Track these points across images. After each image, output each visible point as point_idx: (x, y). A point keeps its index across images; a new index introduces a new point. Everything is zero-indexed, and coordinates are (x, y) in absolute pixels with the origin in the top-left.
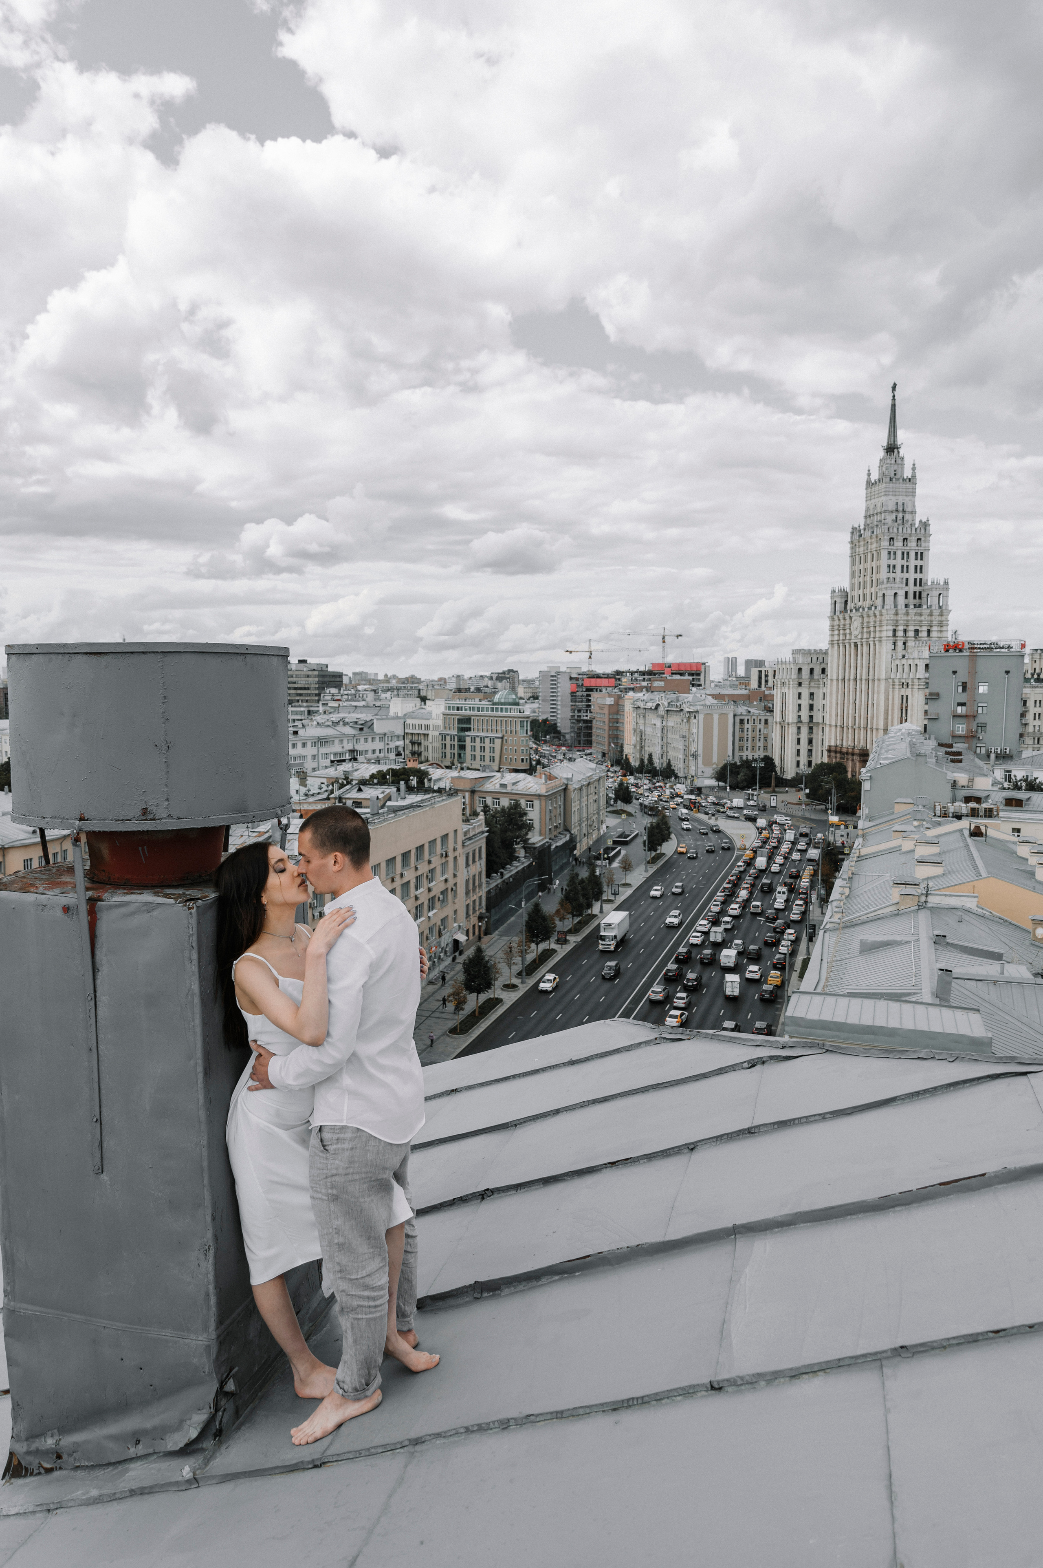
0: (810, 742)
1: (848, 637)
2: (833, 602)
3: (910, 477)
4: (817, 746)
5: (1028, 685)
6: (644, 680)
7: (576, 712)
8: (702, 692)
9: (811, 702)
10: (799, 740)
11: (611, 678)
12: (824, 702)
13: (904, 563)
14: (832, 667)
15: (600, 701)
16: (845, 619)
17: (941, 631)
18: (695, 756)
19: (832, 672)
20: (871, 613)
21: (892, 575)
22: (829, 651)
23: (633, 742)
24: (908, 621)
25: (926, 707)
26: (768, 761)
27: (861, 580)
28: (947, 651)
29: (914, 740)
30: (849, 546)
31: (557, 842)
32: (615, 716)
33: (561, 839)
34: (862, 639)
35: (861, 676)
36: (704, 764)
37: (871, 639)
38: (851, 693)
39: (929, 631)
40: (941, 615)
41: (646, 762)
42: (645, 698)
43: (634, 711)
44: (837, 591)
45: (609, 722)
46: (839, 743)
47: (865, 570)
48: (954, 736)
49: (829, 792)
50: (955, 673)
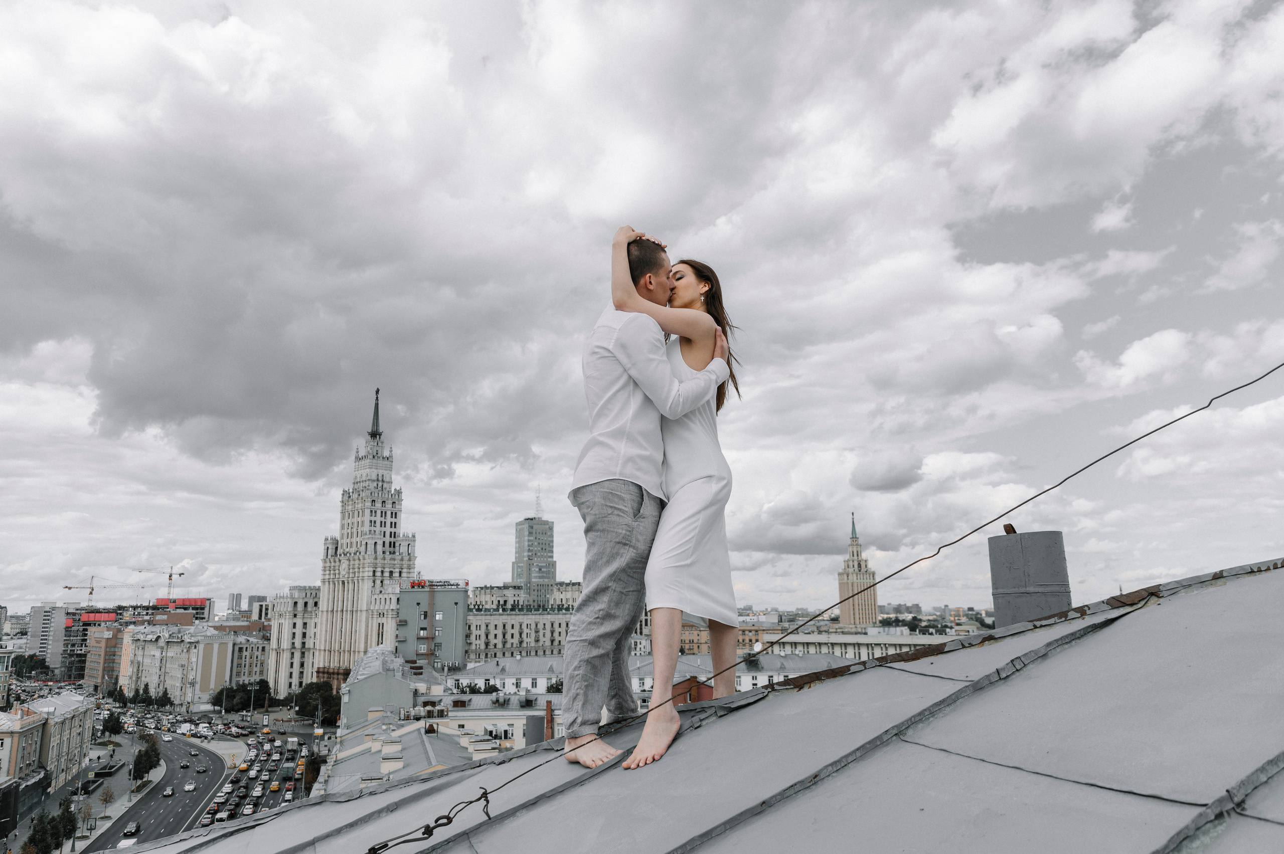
0: (302, 665)
1: (337, 576)
2: (326, 548)
3: (388, 456)
4: (308, 669)
5: (471, 613)
6: (147, 614)
7: (69, 646)
8: (205, 624)
9: (304, 631)
10: (292, 664)
11: (112, 612)
12: (315, 630)
13: (383, 520)
14: (323, 601)
15: (97, 635)
16: (335, 562)
17: (409, 573)
18: (193, 684)
19: (323, 605)
20: (356, 557)
21: (373, 528)
22: (321, 588)
23: (129, 673)
24: (384, 564)
25: (397, 632)
26: (264, 684)
27: (349, 531)
28: (413, 587)
29: (386, 659)
30: (340, 504)
31: (27, 781)
32: (113, 649)
33: (33, 777)
34: (348, 578)
35: (347, 607)
36: (201, 690)
37: (356, 578)
38: (338, 622)
39: (400, 573)
40: (410, 560)
41: (141, 692)
42: (146, 630)
43: (133, 643)
44: (329, 539)
45: (106, 655)
46: (326, 665)
47: (353, 523)
48: (417, 655)
49: (316, 708)
50: (418, 604)
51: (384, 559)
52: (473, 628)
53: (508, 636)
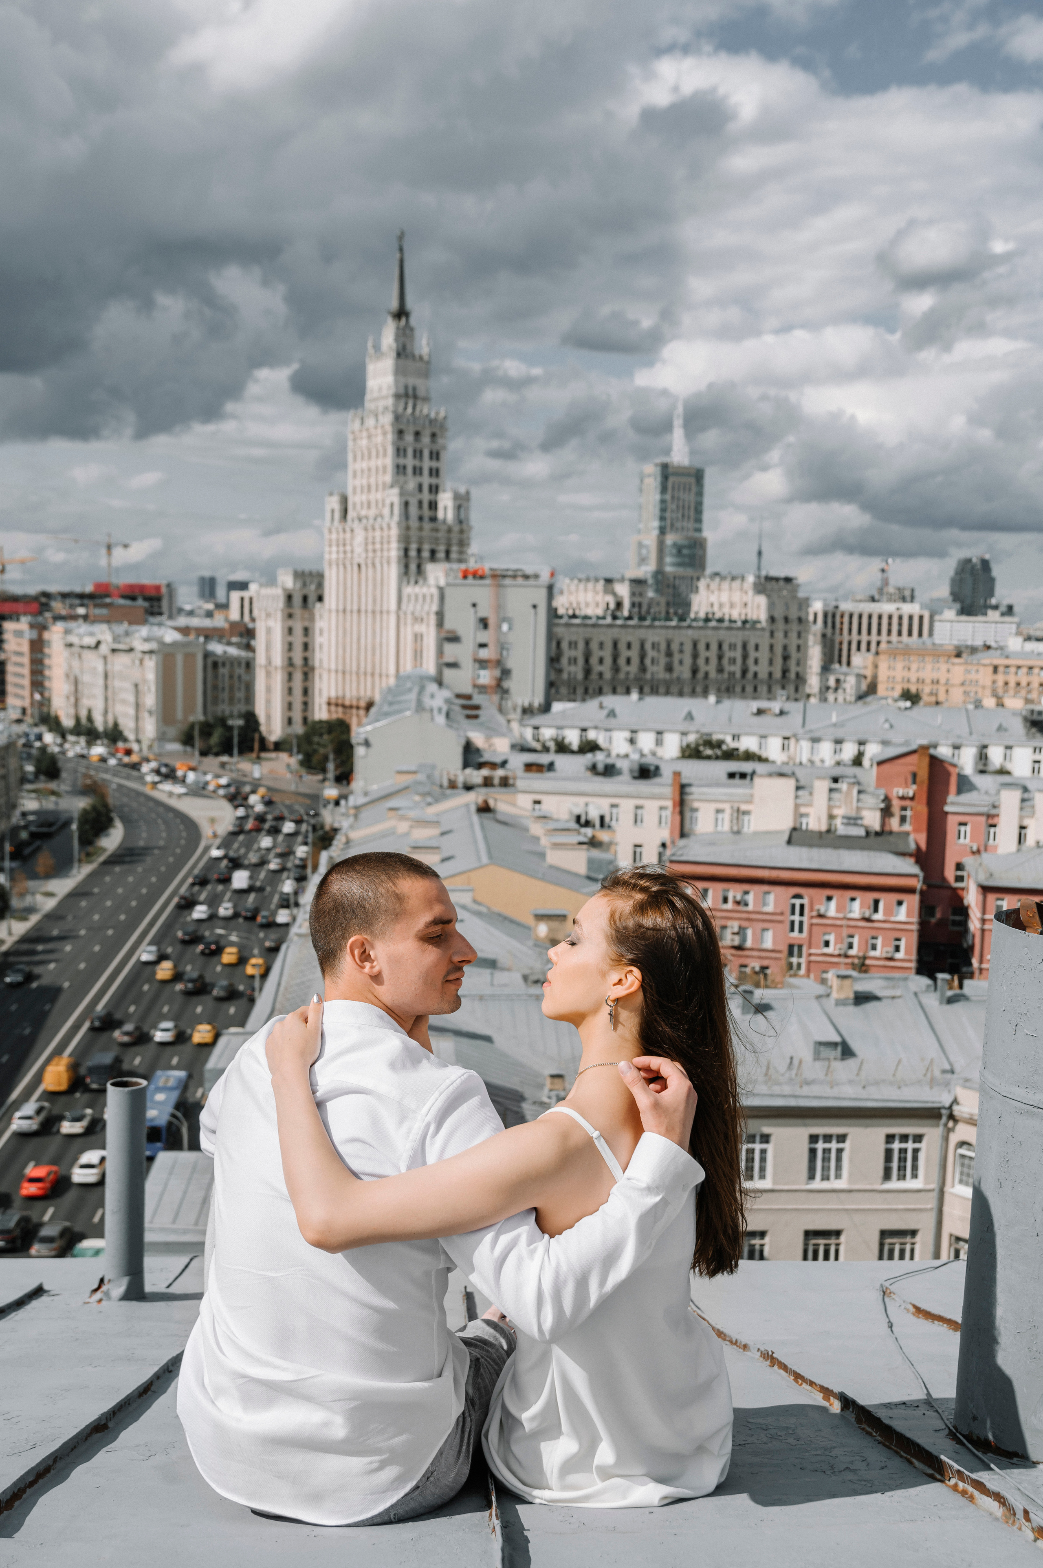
0: (305, 691)
1: (349, 555)
2: (328, 509)
3: (423, 352)
4: (314, 698)
5: (561, 622)
6: (81, 605)
8: (162, 623)
9: (305, 640)
10: (290, 690)
11: (33, 601)
12: (321, 640)
13: (417, 463)
14: (330, 594)
16: (344, 531)
19: (330, 600)
20: (376, 526)
22: (323, 575)
23: (65, 692)
24: (421, 537)
26: (250, 717)
27: (364, 482)
34: (365, 559)
35: (366, 606)
36: (165, 722)
38: (354, 628)
39: (448, 553)
40: (462, 531)
43: (65, 649)
44: (333, 495)
46: (340, 693)
47: (369, 469)
48: (475, 686)
49: (326, 759)
50: (474, 605)
51: (421, 529)
52: (565, 645)
53: (622, 661)
